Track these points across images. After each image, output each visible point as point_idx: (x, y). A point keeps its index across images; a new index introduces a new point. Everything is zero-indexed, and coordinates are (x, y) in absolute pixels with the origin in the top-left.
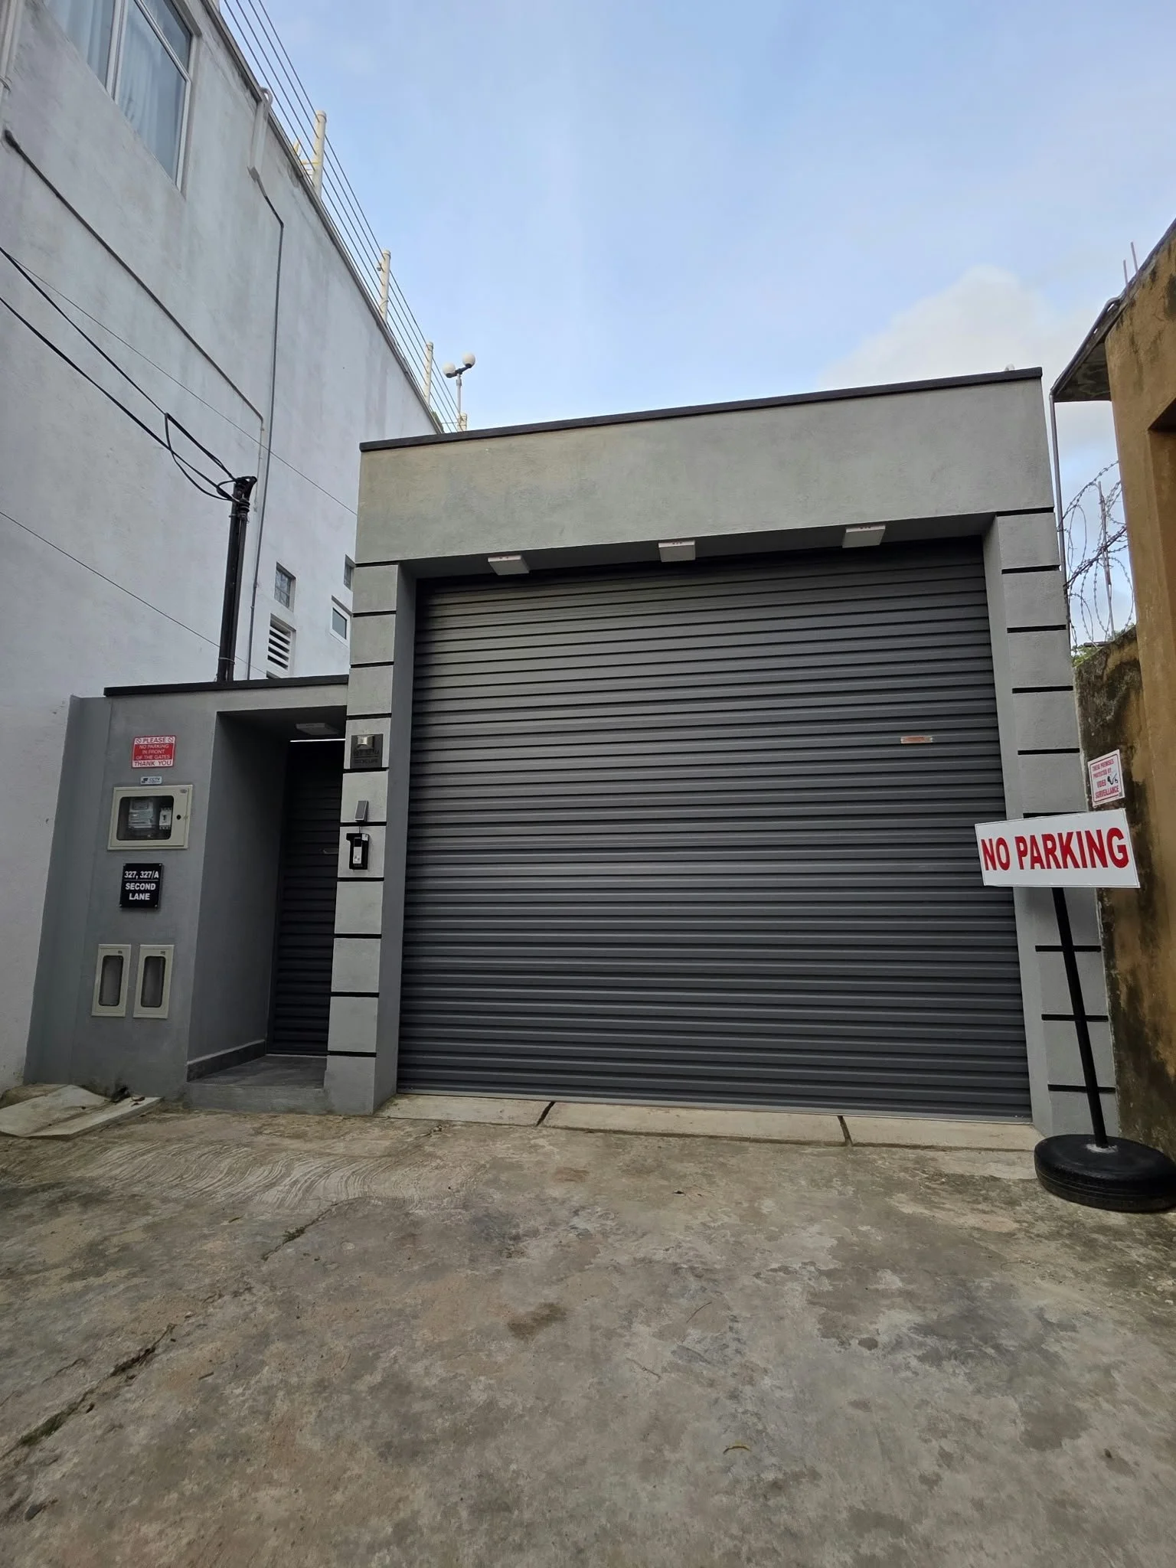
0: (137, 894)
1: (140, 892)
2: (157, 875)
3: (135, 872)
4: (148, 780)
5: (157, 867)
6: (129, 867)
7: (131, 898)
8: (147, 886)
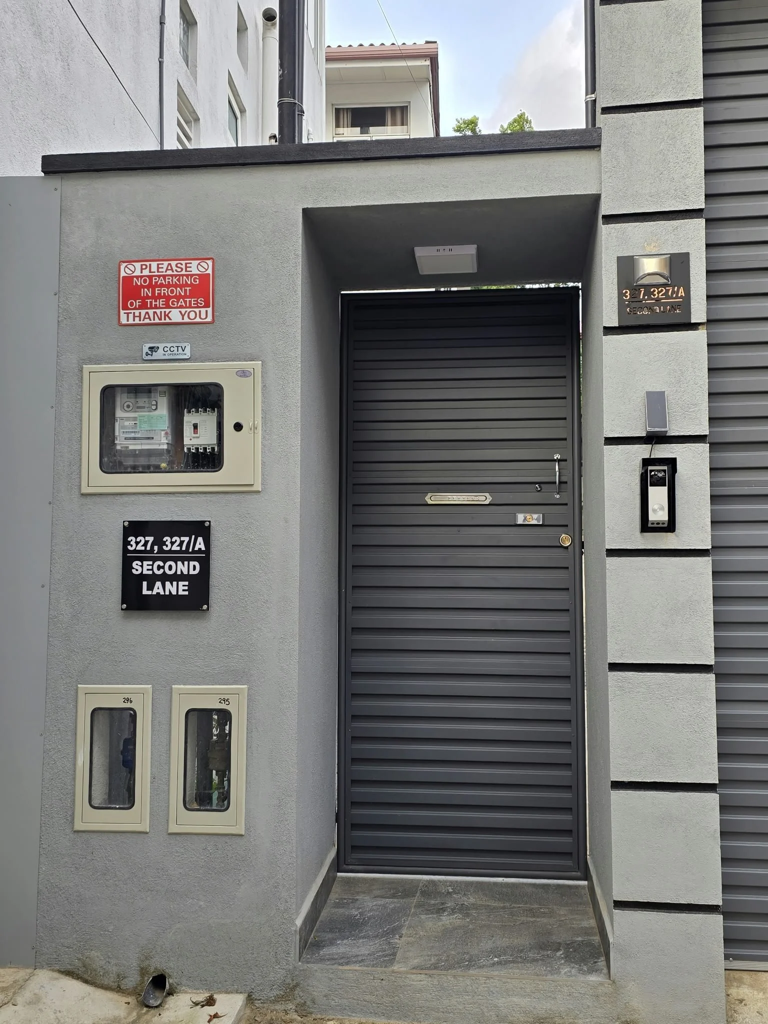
0: (158, 584)
1: (164, 578)
2: (200, 544)
3: (151, 539)
4: (161, 351)
5: (201, 529)
6: (134, 528)
7: (145, 592)
8: (182, 568)
